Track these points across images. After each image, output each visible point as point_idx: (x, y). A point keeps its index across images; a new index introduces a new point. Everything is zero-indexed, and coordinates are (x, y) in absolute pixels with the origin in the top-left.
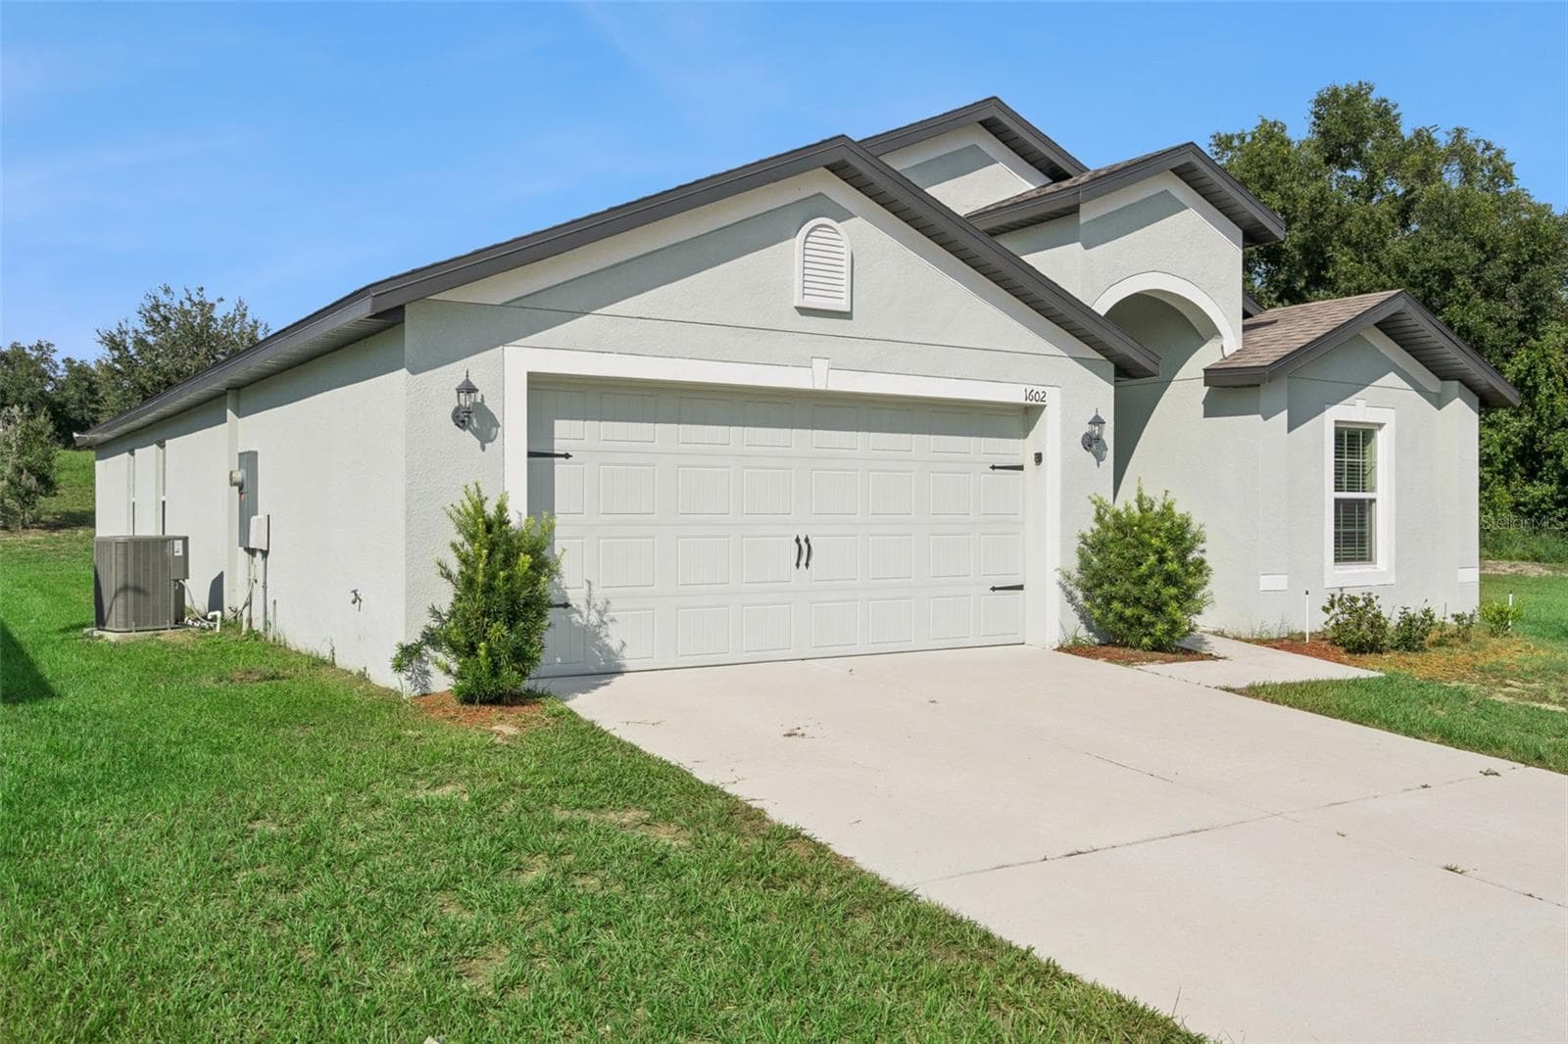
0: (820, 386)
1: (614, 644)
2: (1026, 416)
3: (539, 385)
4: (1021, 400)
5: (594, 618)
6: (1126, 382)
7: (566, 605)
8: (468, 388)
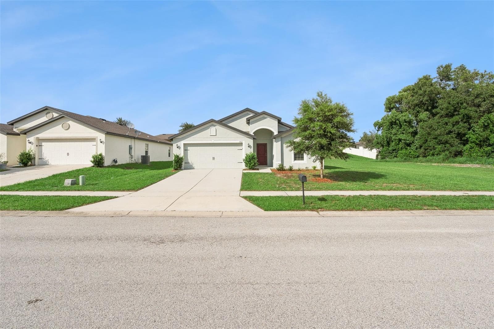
0: (213, 142)
1: (194, 166)
2: (241, 144)
3: (184, 144)
4: (239, 142)
5: (192, 164)
6: (254, 140)
7: (189, 163)
8: (177, 145)
